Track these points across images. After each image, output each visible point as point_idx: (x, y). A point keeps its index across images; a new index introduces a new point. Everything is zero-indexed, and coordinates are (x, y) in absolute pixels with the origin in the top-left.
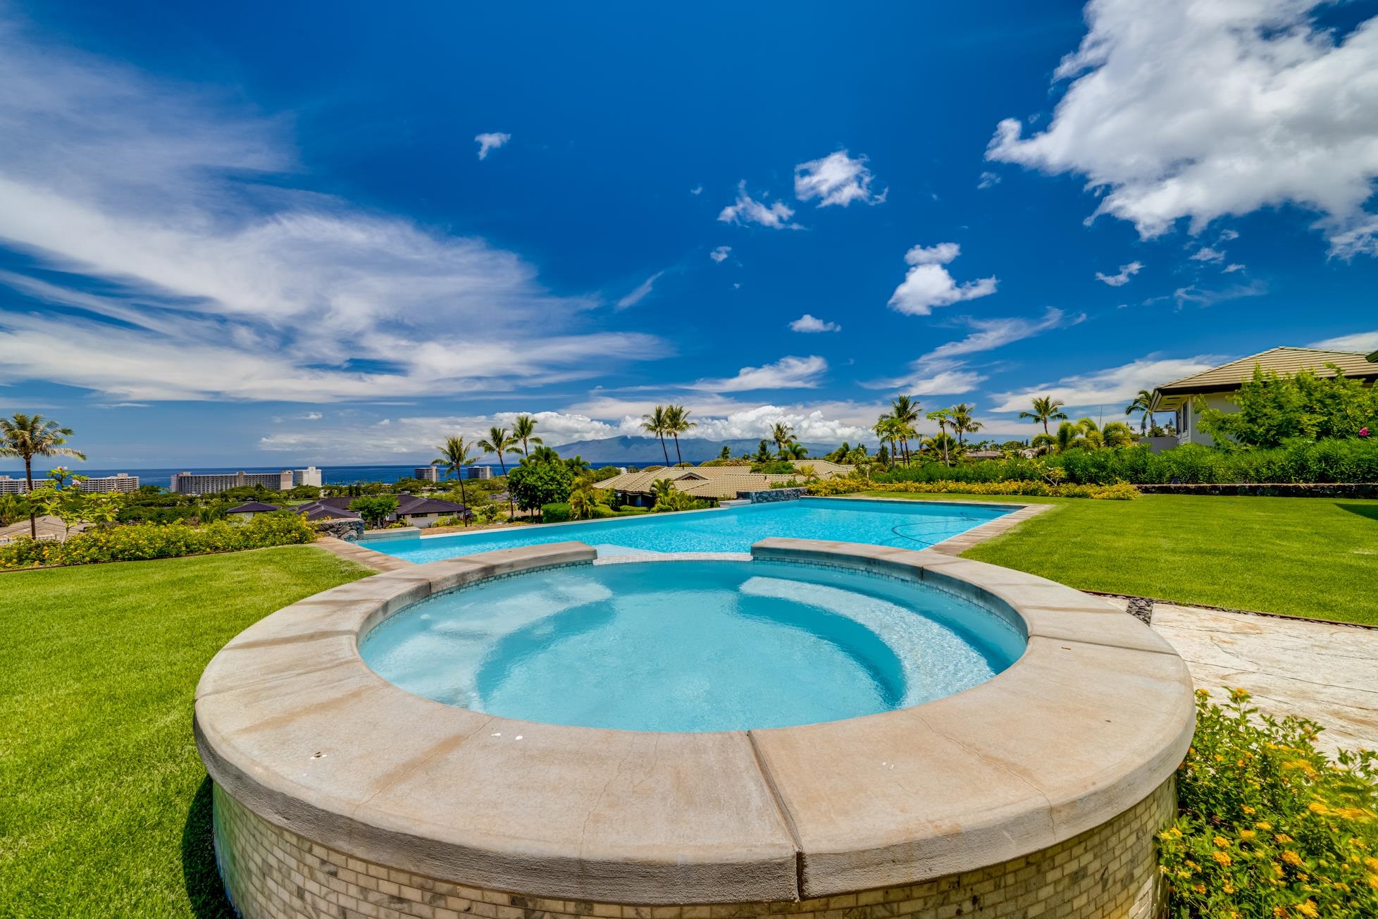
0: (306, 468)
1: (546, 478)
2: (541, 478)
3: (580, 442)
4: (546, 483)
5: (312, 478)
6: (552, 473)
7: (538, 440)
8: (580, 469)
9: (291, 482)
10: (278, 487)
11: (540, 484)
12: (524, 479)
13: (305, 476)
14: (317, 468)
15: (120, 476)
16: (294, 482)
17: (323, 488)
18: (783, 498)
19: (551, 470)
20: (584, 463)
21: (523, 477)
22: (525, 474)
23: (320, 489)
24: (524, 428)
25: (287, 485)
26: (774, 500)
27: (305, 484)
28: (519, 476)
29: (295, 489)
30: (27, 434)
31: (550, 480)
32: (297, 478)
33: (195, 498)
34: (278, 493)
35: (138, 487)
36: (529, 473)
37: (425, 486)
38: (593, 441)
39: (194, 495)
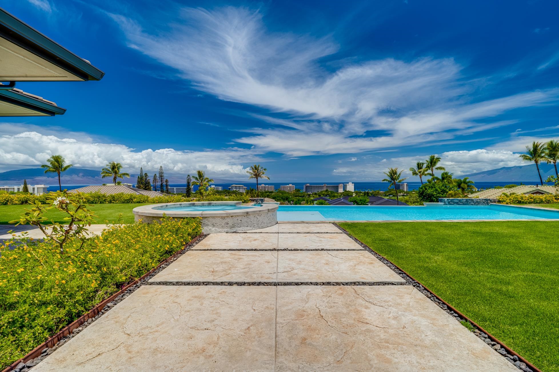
0: (348, 183)
1: (439, 190)
2: (436, 190)
3: (504, 168)
4: (439, 193)
5: (351, 188)
6: (443, 188)
7: (441, 168)
8: (466, 186)
9: (342, 189)
10: (338, 191)
11: (435, 193)
12: (426, 191)
13: (348, 186)
14: (352, 183)
15: (290, 185)
16: (343, 189)
17: (354, 192)
18: (473, 203)
19: (443, 186)
20: (469, 182)
21: (426, 189)
22: (427, 188)
23: (353, 192)
24: (433, 162)
25: (341, 190)
26: (464, 204)
27: (347, 190)
28: (424, 189)
29: (344, 192)
30: (257, 171)
31: (442, 191)
32: (345, 188)
33: (310, 194)
34: (338, 194)
35: (294, 189)
36: (429, 187)
37: (400, 193)
38: (515, 167)
39: (310, 193)
